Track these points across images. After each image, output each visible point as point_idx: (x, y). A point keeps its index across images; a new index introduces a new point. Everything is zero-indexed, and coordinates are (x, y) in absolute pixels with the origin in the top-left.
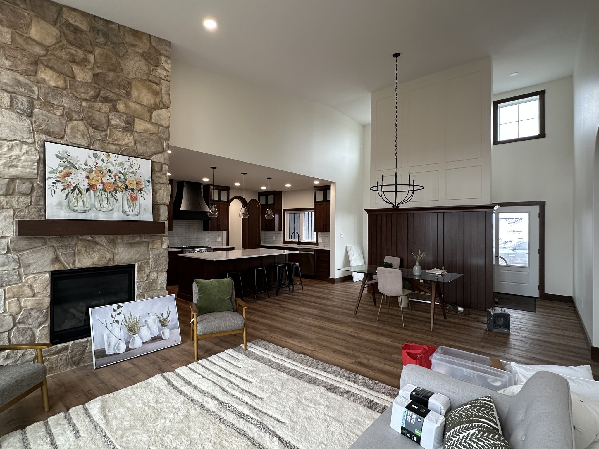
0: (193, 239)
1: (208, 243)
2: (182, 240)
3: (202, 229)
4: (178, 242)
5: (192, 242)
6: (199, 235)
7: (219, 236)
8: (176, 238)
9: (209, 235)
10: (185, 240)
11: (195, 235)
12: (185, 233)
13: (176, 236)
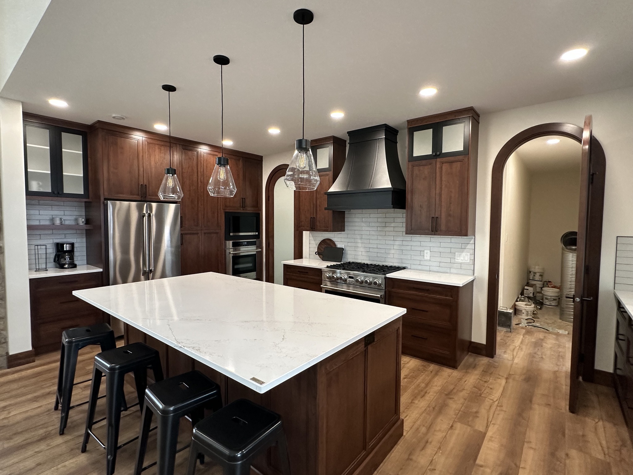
0: (393, 251)
1: (427, 263)
2: (371, 250)
3: (404, 229)
4: (363, 253)
5: (391, 256)
6: (405, 243)
7: (462, 249)
8: (360, 245)
9: (431, 244)
10: (376, 250)
11: (397, 243)
12: (375, 237)
13: (359, 241)
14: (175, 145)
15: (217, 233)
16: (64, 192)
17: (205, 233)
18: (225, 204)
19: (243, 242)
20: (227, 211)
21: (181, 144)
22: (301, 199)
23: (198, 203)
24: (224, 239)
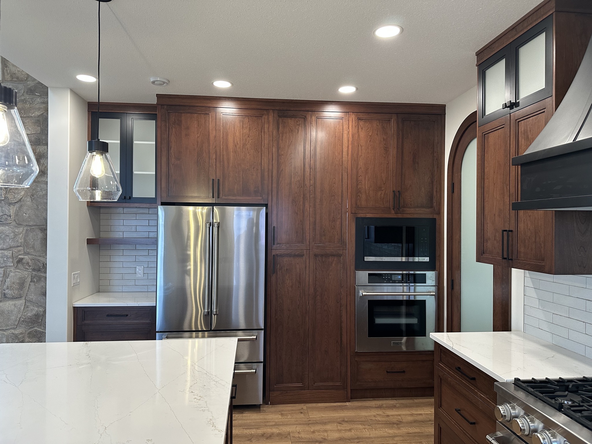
14: (265, 112)
15: (339, 256)
16: (133, 197)
17: (316, 256)
18: (356, 204)
19: (393, 276)
20: (359, 216)
21: (277, 108)
22: (486, 185)
23: (304, 203)
24: (353, 267)
